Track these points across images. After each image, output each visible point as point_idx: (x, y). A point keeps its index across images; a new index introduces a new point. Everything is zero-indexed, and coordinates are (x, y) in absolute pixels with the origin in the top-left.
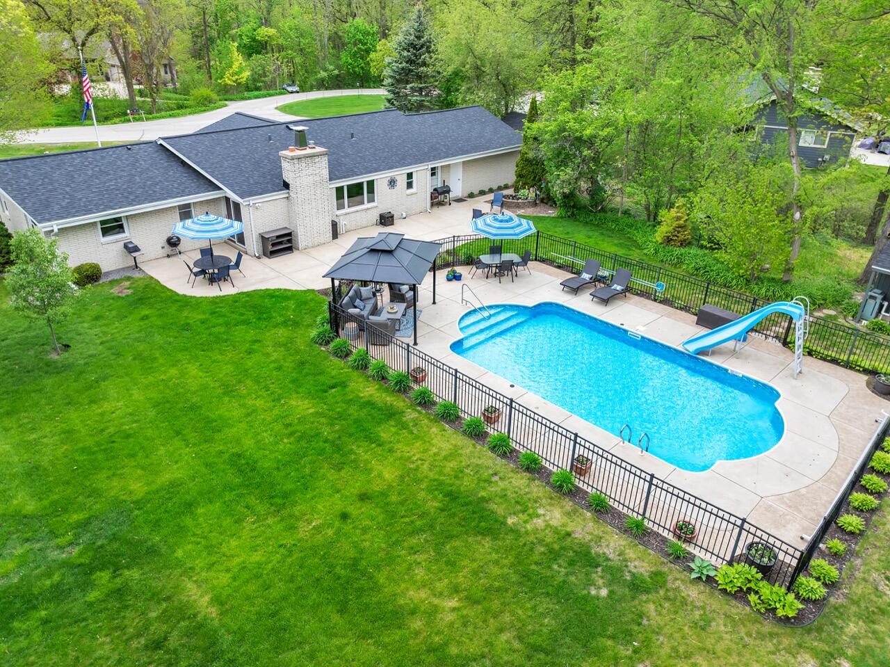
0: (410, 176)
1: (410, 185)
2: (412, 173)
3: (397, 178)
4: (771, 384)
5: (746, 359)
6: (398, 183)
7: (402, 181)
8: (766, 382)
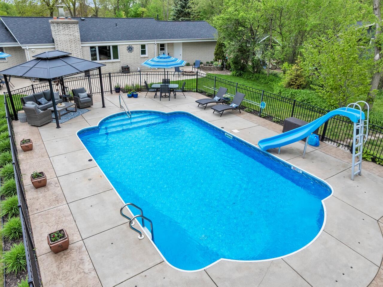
0: (143, 47)
1: (143, 52)
2: (145, 45)
3: (134, 46)
4: (326, 182)
5: (312, 159)
6: (134, 49)
7: (137, 49)
8: (322, 180)
